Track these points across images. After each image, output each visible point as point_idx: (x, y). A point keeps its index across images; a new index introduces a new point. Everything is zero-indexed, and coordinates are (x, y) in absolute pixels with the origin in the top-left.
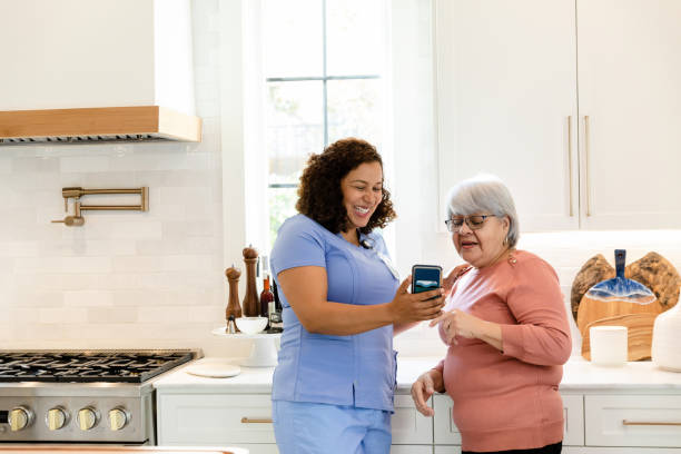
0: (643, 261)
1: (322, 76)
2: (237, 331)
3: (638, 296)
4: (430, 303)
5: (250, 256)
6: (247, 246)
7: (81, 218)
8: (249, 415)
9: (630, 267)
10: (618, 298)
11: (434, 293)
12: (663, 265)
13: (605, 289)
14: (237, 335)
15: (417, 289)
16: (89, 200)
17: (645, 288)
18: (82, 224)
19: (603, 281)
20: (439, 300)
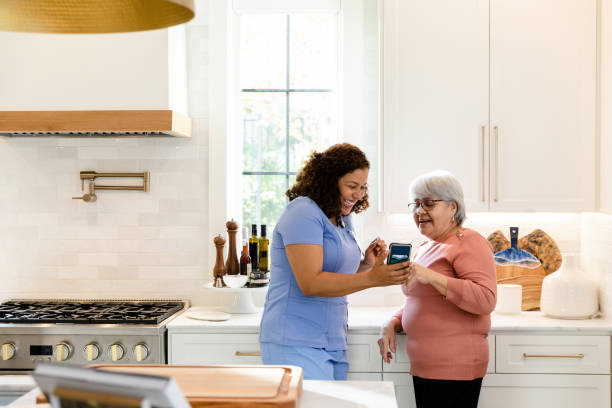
0: (531, 236)
1: (285, 88)
2: (224, 285)
3: (527, 262)
4: (402, 272)
5: (232, 228)
6: (230, 220)
7: (94, 195)
8: (241, 349)
9: (521, 240)
10: (513, 263)
11: (405, 264)
12: (545, 239)
13: (503, 257)
14: (224, 289)
15: (392, 261)
16: (100, 182)
17: (532, 256)
18: (95, 200)
19: (502, 251)
20: (408, 269)
